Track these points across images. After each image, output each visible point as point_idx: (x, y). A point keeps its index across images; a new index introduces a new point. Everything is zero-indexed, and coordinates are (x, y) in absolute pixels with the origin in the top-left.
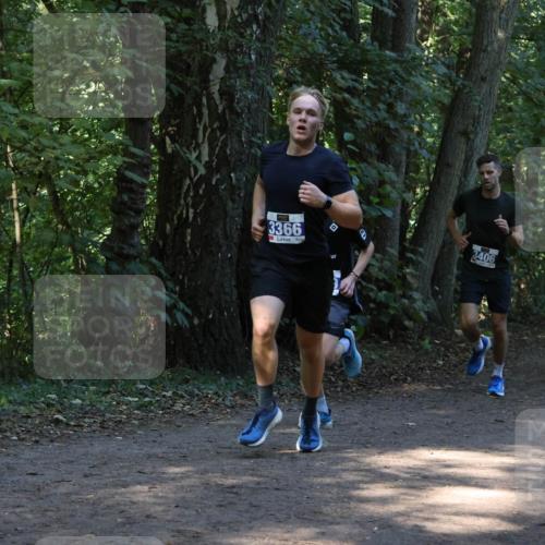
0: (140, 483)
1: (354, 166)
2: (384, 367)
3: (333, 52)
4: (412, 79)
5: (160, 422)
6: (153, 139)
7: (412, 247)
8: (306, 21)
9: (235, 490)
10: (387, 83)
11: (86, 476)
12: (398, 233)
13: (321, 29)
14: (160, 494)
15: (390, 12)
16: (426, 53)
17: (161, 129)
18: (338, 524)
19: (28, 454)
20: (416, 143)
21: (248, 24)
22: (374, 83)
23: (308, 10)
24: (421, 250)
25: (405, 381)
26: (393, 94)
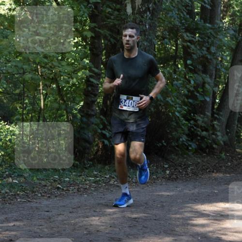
0: (94, 216)
1: (191, 75)
2: (204, 166)
3: (183, 24)
4: (218, 36)
5: (104, 189)
6: (102, 63)
7: (217, 112)
8: (171, 11)
9: (136, 220)
10: (207, 38)
11: (70, 212)
12: (211, 106)
13: (178, 14)
14: (103, 221)
15: (209, 7)
16: (225, 25)
17: (106, 58)
18: (183, 236)
19: (45, 202)
20: (219, 65)
21: (145, 12)
22: (201, 38)
23: (172, 6)
24: (221, 113)
25: (213, 172)
26: (210, 43)
